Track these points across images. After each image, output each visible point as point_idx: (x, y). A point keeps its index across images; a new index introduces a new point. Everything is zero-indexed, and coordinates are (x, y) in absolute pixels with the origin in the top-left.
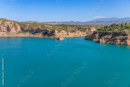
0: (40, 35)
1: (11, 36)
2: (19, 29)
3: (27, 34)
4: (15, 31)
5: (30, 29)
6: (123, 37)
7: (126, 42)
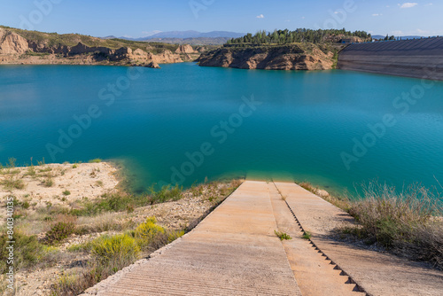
0: (89, 60)
1: (5, 63)
2: (24, 46)
3: (52, 59)
4: (14, 52)
5: (55, 46)
6: (296, 55)
7: (305, 64)
